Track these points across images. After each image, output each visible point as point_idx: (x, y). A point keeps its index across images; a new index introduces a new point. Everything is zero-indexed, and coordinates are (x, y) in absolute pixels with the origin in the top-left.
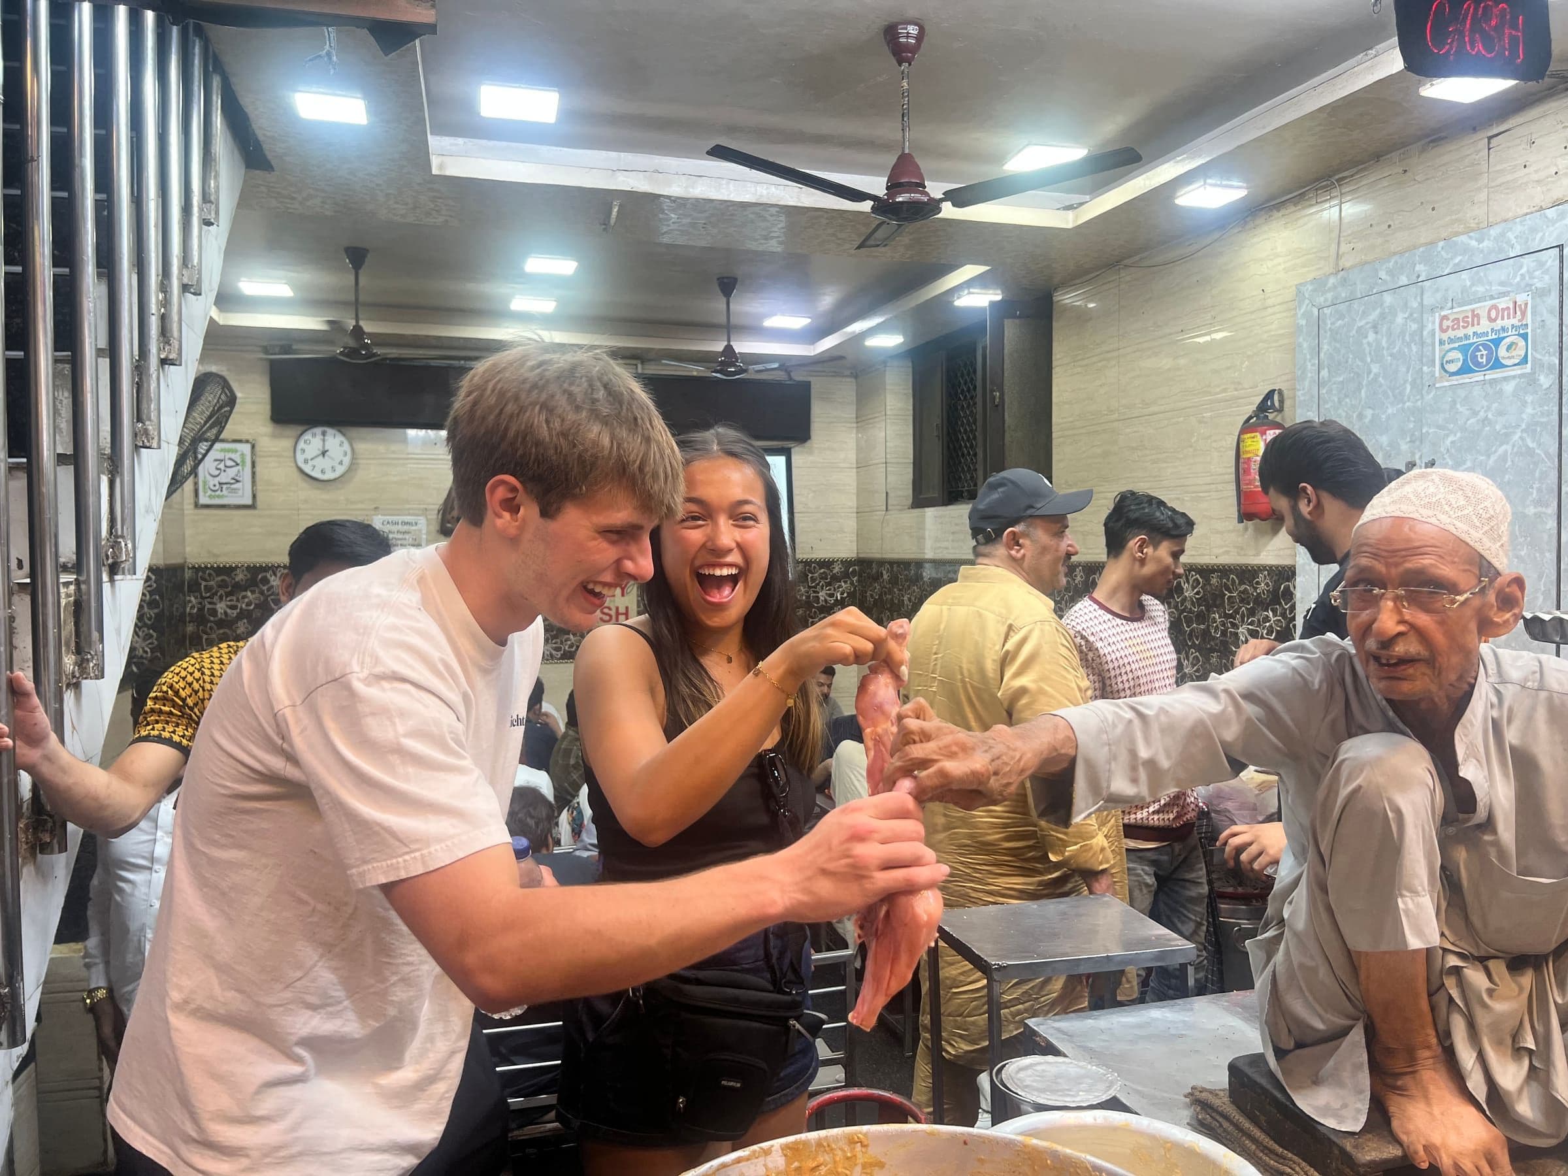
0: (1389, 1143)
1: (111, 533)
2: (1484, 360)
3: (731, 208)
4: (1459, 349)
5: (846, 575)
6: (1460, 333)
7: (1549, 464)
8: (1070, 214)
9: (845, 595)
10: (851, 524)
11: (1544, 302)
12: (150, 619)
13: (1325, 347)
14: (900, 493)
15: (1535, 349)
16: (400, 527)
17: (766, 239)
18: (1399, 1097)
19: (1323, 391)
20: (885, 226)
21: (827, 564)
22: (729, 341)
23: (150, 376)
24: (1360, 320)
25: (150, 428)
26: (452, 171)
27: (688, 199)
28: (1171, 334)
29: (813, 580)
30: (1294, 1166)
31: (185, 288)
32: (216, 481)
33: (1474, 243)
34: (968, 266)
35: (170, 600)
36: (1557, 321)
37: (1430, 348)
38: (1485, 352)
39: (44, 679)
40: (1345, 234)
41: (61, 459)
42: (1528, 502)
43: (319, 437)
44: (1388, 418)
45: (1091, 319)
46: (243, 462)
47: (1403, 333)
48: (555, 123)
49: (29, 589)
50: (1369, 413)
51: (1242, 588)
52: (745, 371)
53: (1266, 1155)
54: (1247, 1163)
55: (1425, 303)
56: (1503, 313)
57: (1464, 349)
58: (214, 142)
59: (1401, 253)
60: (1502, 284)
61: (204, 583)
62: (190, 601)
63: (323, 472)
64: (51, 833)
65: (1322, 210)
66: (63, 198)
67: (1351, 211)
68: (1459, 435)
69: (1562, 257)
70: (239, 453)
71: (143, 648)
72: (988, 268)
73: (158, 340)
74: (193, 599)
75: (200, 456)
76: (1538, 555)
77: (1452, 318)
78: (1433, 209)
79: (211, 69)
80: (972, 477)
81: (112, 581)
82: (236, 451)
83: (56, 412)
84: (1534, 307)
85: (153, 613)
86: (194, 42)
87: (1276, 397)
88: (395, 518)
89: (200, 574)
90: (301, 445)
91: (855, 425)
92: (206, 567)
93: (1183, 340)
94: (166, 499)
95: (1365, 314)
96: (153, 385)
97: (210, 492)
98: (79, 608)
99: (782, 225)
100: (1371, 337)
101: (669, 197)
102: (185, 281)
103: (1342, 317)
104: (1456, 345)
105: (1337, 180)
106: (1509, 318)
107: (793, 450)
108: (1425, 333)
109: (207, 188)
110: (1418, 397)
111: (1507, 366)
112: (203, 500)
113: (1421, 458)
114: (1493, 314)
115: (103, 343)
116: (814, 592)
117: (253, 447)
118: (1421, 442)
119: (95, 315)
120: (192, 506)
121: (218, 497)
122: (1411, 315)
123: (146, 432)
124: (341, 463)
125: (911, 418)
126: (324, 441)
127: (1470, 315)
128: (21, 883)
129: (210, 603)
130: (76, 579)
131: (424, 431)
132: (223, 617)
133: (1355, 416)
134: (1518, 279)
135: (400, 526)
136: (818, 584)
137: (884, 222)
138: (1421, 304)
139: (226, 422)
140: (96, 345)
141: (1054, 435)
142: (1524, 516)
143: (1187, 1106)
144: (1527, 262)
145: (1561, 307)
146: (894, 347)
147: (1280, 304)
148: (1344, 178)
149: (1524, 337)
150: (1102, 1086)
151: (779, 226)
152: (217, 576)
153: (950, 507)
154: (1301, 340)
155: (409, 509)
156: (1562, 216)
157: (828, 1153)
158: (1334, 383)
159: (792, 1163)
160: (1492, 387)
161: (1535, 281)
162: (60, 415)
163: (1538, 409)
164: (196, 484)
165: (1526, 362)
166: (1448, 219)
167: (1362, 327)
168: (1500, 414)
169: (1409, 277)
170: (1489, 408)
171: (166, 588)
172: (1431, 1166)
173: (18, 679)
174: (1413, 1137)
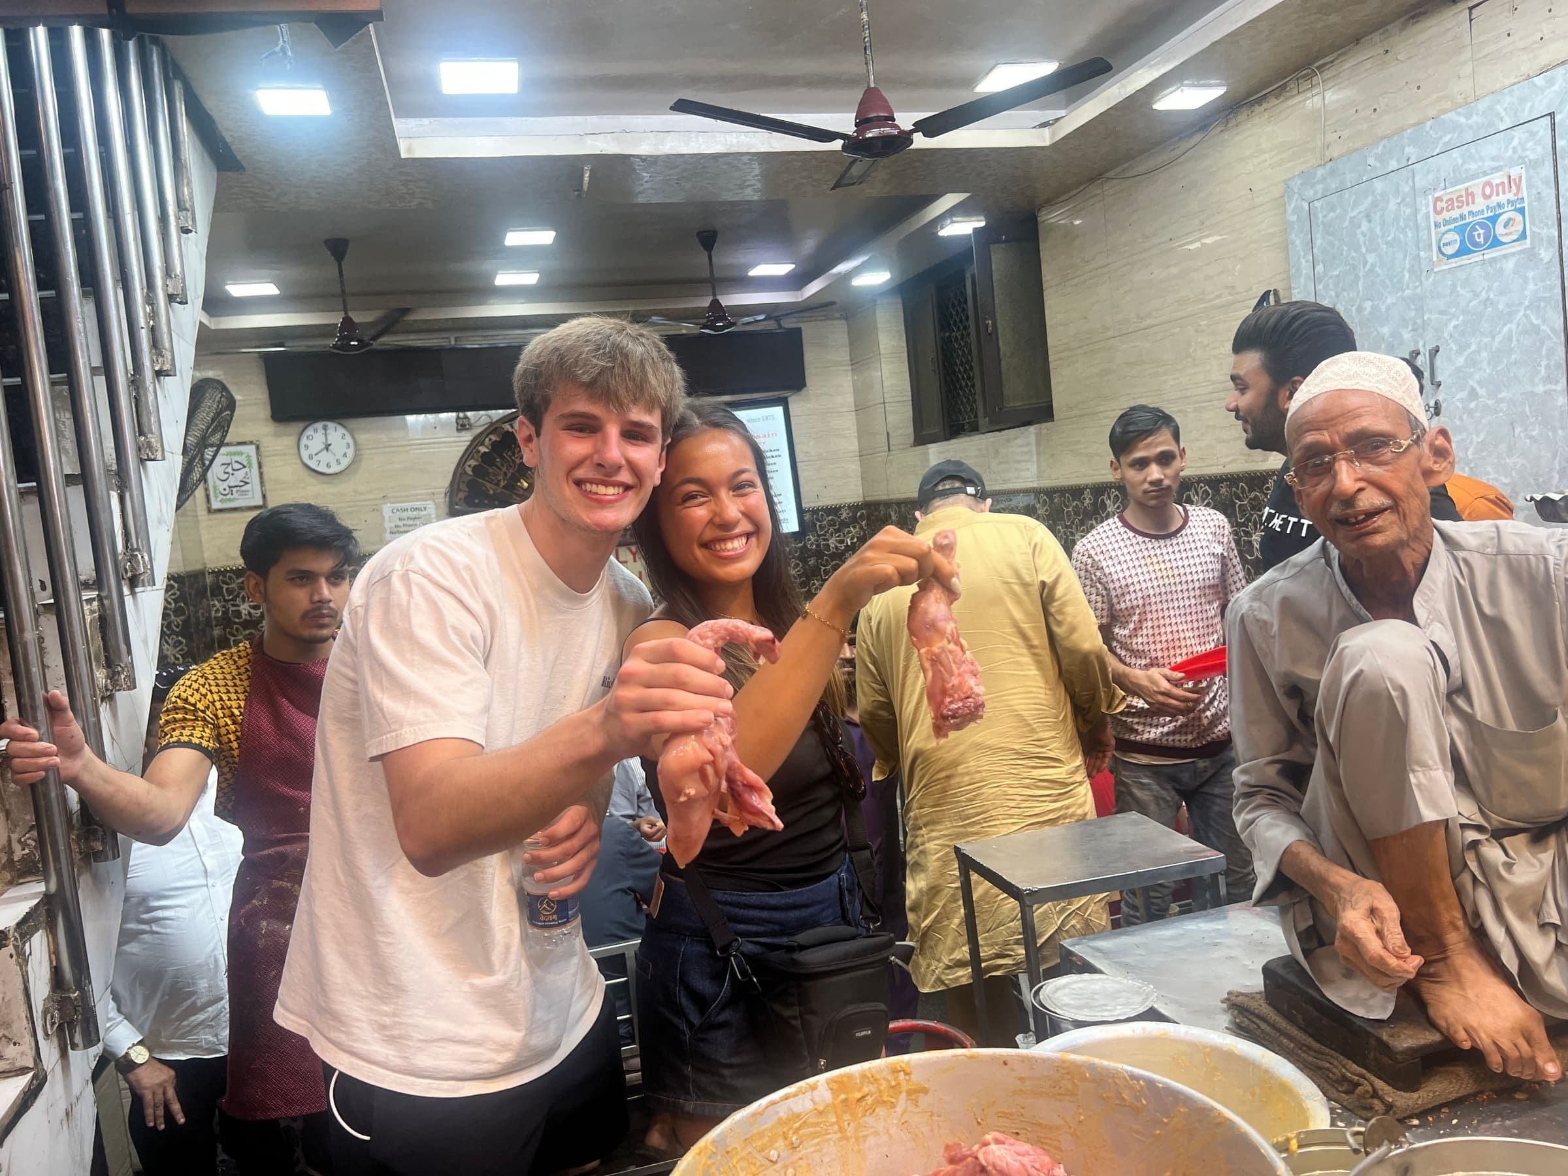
0: (1426, 1029)
1: (127, 547)
2: (1482, 240)
3: (702, 161)
4: (1455, 229)
5: (854, 520)
6: (1455, 213)
7: (1555, 339)
8: (1046, 131)
9: (855, 540)
10: (854, 468)
11: (1538, 173)
12: (177, 626)
13: (1318, 242)
14: (901, 432)
15: (1533, 223)
16: (410, 514)
17: (742, 189)
18: (1432, 985)
19: (1320, 287)
20: (858, 163)
21: (834, 510)
22: (714, 295)
23: (146, 389)
24: (1352, 210)
25: (153, 440)
26: (418, 154)
27: (658, 156)
28: (1159, 244)
29: (821, 527)
30: (1331, 1061)
31: (171, 298)
32: (225, 485)
33: (1462, 120)
34: (949, 195)
35: (195, 606)
36: (1553, 191)
37: (1426, 232)
38: (1482, 232)
39: (79, 695)
40: (1329, 123)
41: (70, 480)
42: (1537, 380)
43: (321, 431)
44: (1388, 308)
45: (1077, 237)
46: (250, 463)
47: (1396, 218)
48: (518, 93)
49: (54, 608)
50: (1368, 305)
51: (1253, 495)
52: (734, 324)
53: (1305, 1051)
54: (1285, 1061)
55: (1417, 185)
56: (1497, 189)
57: (1460, 230)
58: (182, 148)
59: (1388, 137)
60: (1494, 159)
61: (225, 587)
62: (214, 605)
63: (328, 466)
64: (103, 841)
65: (1305, 100)
66: (39, 221)
67: (1334, 97)
68: (1461, 318)
69: (1553, 125)
70: (244, 456)
71: (175, 656)
72: (967, 195)
73: (150, 352)
74: (216, 603)
75: (207, 463)
76: (1550, 434)
77: (1445, 199)
78: (1419, 88)
79: (171, 75)
80: (971, 410)
81: (133, 593)
82: (241, 454)
83: (59, 434)
84: (1529, 179)
85: (179, 620)
86: (151, 51)
87: (1272, 298)
88: (404, 505)
89: (221, 578)
90: (304, 441)
91: (850, 368)
92: (226, 570)
93: (1179, 246)
94: (178, 508)
95: (1356, 204)
96: (151, 398)
97: (221, 497)
98: (104, 623)
99: (757, 172)
100: (1365, 226)
101: (639, 156)
102: (170, 291)
103: (1333, 209)
104: (1452, 226)
105: (1317, 68)
106: (1504, 193)
107: (789, 399)
108: (1419, 217)
109: (181, 196)
110: (1417, 284)
111: (1505, 244)
112: (215, 505)
113: (1424, 345)
114: (1488, 191)
115: (97, 361)
116: (824, 540)
117: (258, 448)
118: (1424, 329)
119: (86, 334)
120: (205, 512)
121: (229, 500)
122: (1404, 200)
123: (149, 446)
124: (345, 455)
125: (906, 354)
126: (326, 434)
127: (1463, 193)
128: (79, 892)
129: (233, 605)
130: (98, 595)
131: (423, 416)
132: (248, 618)
133: (1354, 309)
134: (1510, 152)
135: (409, 512)
136: (827, 532)
137: (855, 160)
138: (1413, 188)
139: (228, 427)
140: (90, 364)
141: (1050, 359)
142: (1533, 394)
143: (1225, 1011)
144: (1519, 134)
145: (1556, 177)
146: (880, 286)
147: (1267, 202)
148: (1324, 65)
149: (1521, 211)
150: (1138, 999)
151: (753, 174)
152: (237, 578)
153: (953, 441)
154: (1293, 236)
155: (417, 495)
156: (1551, 82)
157: (872, 1084)
158: (1331, 277)
159: (838, 1096)
160: (1491, 266)
161: (1528, 153)
162: (64, 436)
163: (1541, 285)
164: (206, 489)
165: (1525, 238)
166: (1434, 96)
167: (1355, 217)
168: (1502, 293)
169: (1398, 161)
170: (1489, 289)
171: (190, 594)
172: (1472, 1048)
173: (54, 697)
174: (1451, 1020)
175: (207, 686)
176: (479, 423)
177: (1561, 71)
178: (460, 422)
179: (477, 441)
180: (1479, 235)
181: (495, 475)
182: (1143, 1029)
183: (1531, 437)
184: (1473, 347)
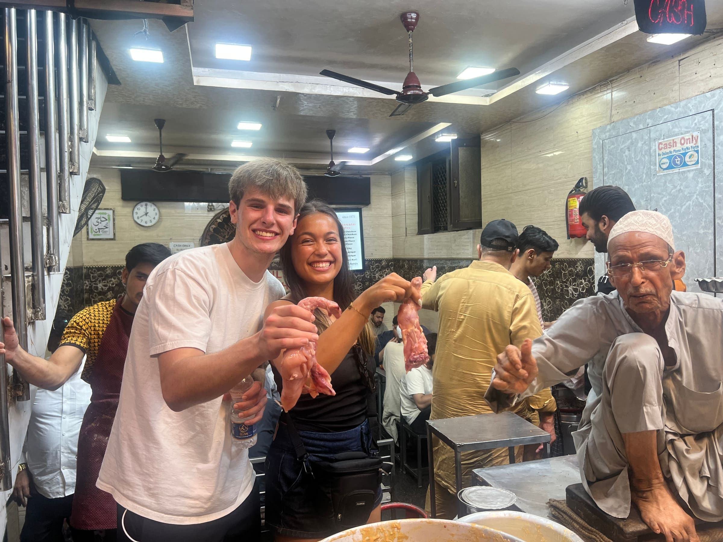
1: (48, 253)
2: (679, 163)
3: (331, 98)
4: (667, 158)
5: (388, 266)
6: (668, 150)
7: (709, 210)
8: (488, 99)
10: (390, 243)
11: (706, 135)
12: (67, 292)
13: (606, 158)
14: (412, 228)
15: (702, 157)
17: (349, 112)
18: (644, 502)
19: (605, 178)
20: (403, 106)
21: (379, 261)
22: (332, 159)
23: (65, 180)
24: (622, 145)
25: (66, 204)
26: (203, 84)
27: (312, 95)
28: (535, 153)
29: (373, 268)
30: (596, 535)
31: (81, 139)
32: (97, 227)
33: (673, 109)
34: (441, 123)
35: (76, 283)
36: (712, 144)
37: (654, 158)
38: (679, 159)
39: (18, 320)
40: (614, 106)
41: (25, 219)
42: (700, 228)
43: (144, 206)
44: (636, 190)
45: (498, 147)
46: (109, 218)
47: (641, 151)
48: (250, 61)
49: (11, 279)
50: (627, 187)
51: (570, 269)
52: (339, 173)
55: (651, 137)
56: (687, 141)
57: (669, 158)
58: (93, 72)
59: (640, 114)
60: (686, 128)
61: (92, 275)
62: (85, 283)
63: (146, 223)
64: (22, 391)
65: (603, 95)
66: (24, 99)
67: (617, 95)
68: (668, 197)
69: (713, 114)
70: (107, 215)
71: (64, 305)
72: (451, 124)
73: (69, 163)
74: (87, 282)
75: (89, 216)
76: (705, 252)
77: (663, 144)
78: (654, 94)
79: (91, 38)
80: (445, 220)
81: (49, 275)
82: (106, 214)
83: (22, 197)
84: (701, 138)
85: (68, 289)
86: (83, 26)
87: (584, 181)
88: (180, 243)
89: (90, 270)
90: (136, 210)
91: (391, 197)
92: (93, 267)
93: (541, 155)
94: (73, 237)
95: (624, 142)
96: (67, 184)
97: (94, 233)
98: (34, 287)
99: (356, 106)
100: (627, 153)
101: (303, 94)
102: (81, 136)
103: (613, 144)
104: (666, 156)
105: (610, 81)
106: (690, 143)
107: (362, 209)
108: (651, 151)
109: (90, 93)
110: (649, 180)
111: (689, 165)
112: (91, 236)
114: (683, 142)
115: (43, 165)
116: (373, 274)
117: (114, 212)
118: (651, 200)
119: (39, 152)
120: (86, 239)
121: (98, 235)
122: (645, 142)
123: (64, 206)
124: (154, 218)
125: (417, 193)
126: (146, 208)
127: (672, 142)
128: (9, 415)
129: (95, 284)
130: (32, 274)
131: (192, 203)
132: (101, 290)
134: (694, 125)
135: (182, 247)
136: (375, 271)
137: (402, 104)
138: (650, 138)
139: (101, 201)
140: (40, 166)
141: (482, 200)
142: (698, 234)
143: (547, 508)
144: (698, 117)
145: (714, 138)
146: (408, 161)
147: (585, 138)
148: (613, 80)
149: (697, 152)
150: (508, 500)
151: (354, 106)
152: (98, 271)
153: (435, 234)
154: (595, 155)
155: (186, 239)
156: (713, 96)
157: (382, 533)
158: (610, 174)
159: (365, 538)
160: (682, 175)
161: (701, 126)
162: (24, 199)
163: (704, 185)
164: (87, 229)
165: (698, 163)
166: (661, 98)
167: (623, 148)
168: (687, 187)
169: (643, 125)
170: (681, 184)
171: (75, 277)
172: (661, 533)
173: (6, 320)
174: (652, 520)
175: (90, 319)
176: (218, 208)
177: (718, 91)
178: (210, 207)
179: (216, 217)
180: (678, 160)
181: (223, 233)
182: (509, 514)
183: (696, 253)
184: (672, 210)
